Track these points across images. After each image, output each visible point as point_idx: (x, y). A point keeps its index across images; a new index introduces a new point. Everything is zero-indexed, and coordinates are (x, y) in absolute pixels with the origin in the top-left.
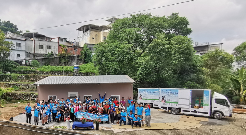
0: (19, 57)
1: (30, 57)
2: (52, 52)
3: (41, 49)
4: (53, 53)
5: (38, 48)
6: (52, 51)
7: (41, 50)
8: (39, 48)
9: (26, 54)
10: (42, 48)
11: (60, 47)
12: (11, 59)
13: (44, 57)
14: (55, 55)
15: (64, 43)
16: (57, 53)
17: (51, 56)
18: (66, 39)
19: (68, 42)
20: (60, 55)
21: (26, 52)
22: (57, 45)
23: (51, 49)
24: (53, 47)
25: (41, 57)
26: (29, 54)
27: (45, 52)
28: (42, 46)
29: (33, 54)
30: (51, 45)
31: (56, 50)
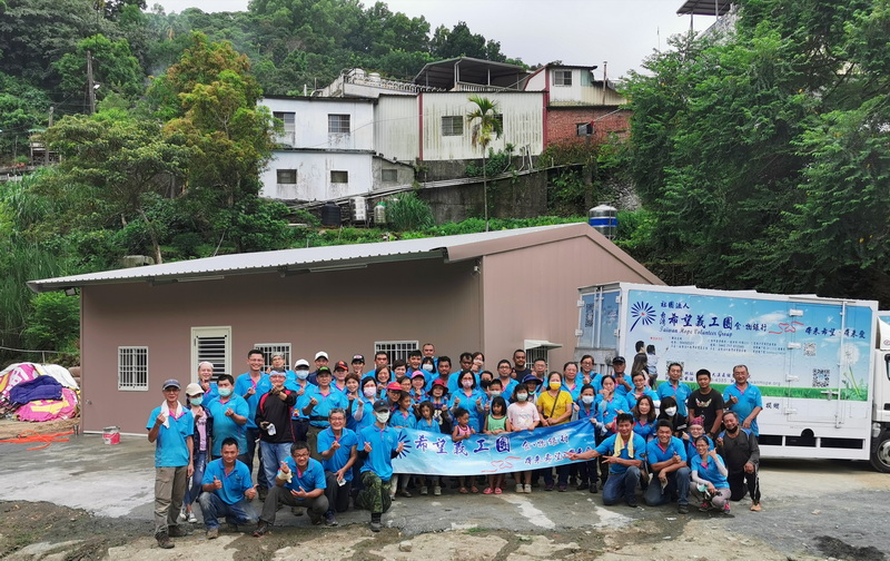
0: (341, 185)
1: (395, 180)
2: (510, 148)
3: (455, 134)
4: (516, 153)
5: (440, 131)
6: (508, 141)
7: (456, 139)
8: (446, 134)
9: (376, 167)
10: (461, 133)
11: (553, 115)
12: (304, 199)
13: (466, 175)
14: (526, 164)
15: (576, 93)
16: (537, 149)
17: (503, 168)
18: (588, 70)
19: (598, 85)
20: (550, 159)
21: (374, 157)
22: (537, 106)
23: (503, 135)
24: (514, 120)
25: (451, 178)
26: (391, 168)
27: (476, 152)
28: (461, 118)
29: (410, 164)
30: (502, 113)
31: (530, 134)
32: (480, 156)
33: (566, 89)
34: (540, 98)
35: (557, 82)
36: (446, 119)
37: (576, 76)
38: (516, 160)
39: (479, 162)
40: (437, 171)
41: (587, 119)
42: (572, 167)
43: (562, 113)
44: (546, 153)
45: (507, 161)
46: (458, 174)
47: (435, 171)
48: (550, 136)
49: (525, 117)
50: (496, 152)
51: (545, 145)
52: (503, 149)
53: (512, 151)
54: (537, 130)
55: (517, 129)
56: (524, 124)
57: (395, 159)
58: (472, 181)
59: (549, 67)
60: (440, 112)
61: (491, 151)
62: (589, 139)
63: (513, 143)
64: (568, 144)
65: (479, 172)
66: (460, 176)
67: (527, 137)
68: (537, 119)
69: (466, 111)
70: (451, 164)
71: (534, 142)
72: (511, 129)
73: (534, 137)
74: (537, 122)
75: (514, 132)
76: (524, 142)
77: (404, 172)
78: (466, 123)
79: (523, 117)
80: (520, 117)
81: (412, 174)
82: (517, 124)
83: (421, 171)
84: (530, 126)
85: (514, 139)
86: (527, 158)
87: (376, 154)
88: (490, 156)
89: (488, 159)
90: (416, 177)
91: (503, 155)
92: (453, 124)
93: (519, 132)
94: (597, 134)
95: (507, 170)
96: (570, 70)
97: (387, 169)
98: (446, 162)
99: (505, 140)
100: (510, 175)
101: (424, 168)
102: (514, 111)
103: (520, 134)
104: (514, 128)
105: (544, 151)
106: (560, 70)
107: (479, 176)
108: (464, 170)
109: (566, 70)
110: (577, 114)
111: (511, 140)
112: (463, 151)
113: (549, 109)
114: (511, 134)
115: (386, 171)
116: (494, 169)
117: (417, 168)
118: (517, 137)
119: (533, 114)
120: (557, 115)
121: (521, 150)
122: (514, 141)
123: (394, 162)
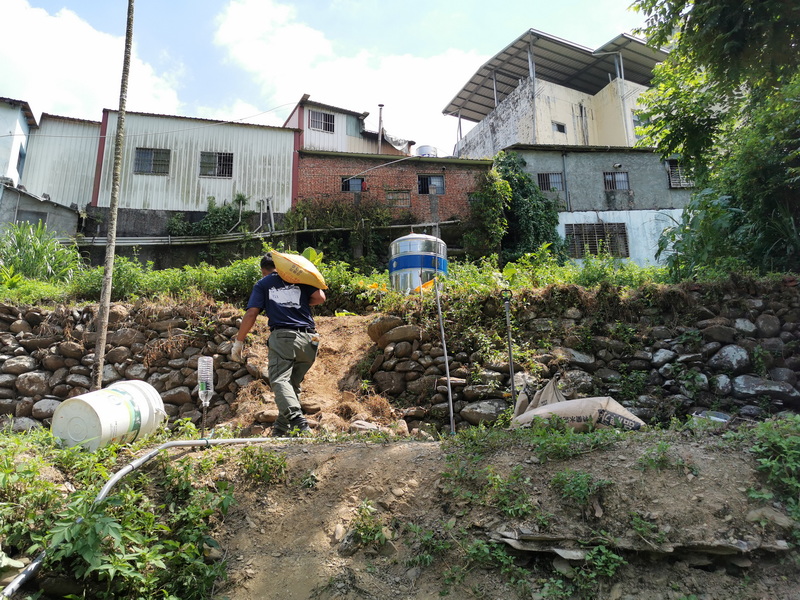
2: (241, 200)
3: (156, 173)
4: (251, 206)
6: (239, 190)
7: (156, 181)
8: (140, 172)
9: (8, 205)
10: (165, 172)
11: (308, 162)
13: (169, 232)
14: (265, 223)
15: (341, 140)
16: (284, 205)
17: (229, 226)
18: (359, 118)
19: (371, 137)
20: (303, 219)
21: (6, 189)
22: (284, 149)
23: (232, 181)
24: (250, 164)
25: (143, 235)
26: (35, 209)
27: (187, 202)
28: (167, 152)
29: (73, 209)
30: (233, 152)
31: (273, 184)
32: (192, 208)
33: (327, 136)
34: (290, 138)
35: (313, 124)
36: (142, 152)
37: (340, 122)
38: (250, 217)
39: (191, 216)
41: (355, 171)
42: (334, 234)
43: (319, 162)
44: (295, 210)
45: (235, 217)
46: (154, 231)
48: (302, 190)
49: (267, 161)
50: (219, 204)
51: (294, 200)
52: (230, 201)
53: (244, 203)
54: (284, 179)
55: (255, 176)
56: (264, 169)
57: (45, 196)
58: (177, 242)
59: (304, 103)
60: (135, 141)
61: (211, 201)
62: (359, 197)
63: (246, 193)
64: (328, 201)
65: (189, 229)
66: (158, 232)
67: (269, 188)
68: (284, 165)
69: (176, 143)
70: (144, 215)
71: (278, 195)
72: (245, 175)
73: (278, 188)
74: (284, 169)
75: (250, 179)
76: (263, 194)
77: (58, 218)
78: (175, 161)
79: (265, 160)
80: (260, 160)
81: (73, 223)
82: (255, 169)
83: (90, 221)
84: (274, 173)
85: (249, 188)
86: (266, 216)
87: (12, 185)
88: (210, 207)
89: (205, 213)
90: (79, 228)
91: (230, 208)
92: (154, 161)
93: (257, 180)
94: (371, 191)
95: (234, 230)
96: (332, 113)
97: (30, 209)
98: (136, 212)
99: (234, 187)
100: (240, 238)
101: (98, 218)
102: (251, 152)
103: (259, 183)
104: (250, 174)
105: (292, 208)
106: (319, 111)
107: (189, 235)
108: (165, 225)
109: (328, 113)
110: (342, 165)
111: (244, 190)
112: (167, 197)
113: (302, 154)
114: (244, 181)
115: (27, 212)
116: (214, 226)
117: (84, 216)
118: (254, 186)
119: (279, 157)
120: (314, 162)
121: (259, 204)
122: (249, 192)
123: (42, 199)
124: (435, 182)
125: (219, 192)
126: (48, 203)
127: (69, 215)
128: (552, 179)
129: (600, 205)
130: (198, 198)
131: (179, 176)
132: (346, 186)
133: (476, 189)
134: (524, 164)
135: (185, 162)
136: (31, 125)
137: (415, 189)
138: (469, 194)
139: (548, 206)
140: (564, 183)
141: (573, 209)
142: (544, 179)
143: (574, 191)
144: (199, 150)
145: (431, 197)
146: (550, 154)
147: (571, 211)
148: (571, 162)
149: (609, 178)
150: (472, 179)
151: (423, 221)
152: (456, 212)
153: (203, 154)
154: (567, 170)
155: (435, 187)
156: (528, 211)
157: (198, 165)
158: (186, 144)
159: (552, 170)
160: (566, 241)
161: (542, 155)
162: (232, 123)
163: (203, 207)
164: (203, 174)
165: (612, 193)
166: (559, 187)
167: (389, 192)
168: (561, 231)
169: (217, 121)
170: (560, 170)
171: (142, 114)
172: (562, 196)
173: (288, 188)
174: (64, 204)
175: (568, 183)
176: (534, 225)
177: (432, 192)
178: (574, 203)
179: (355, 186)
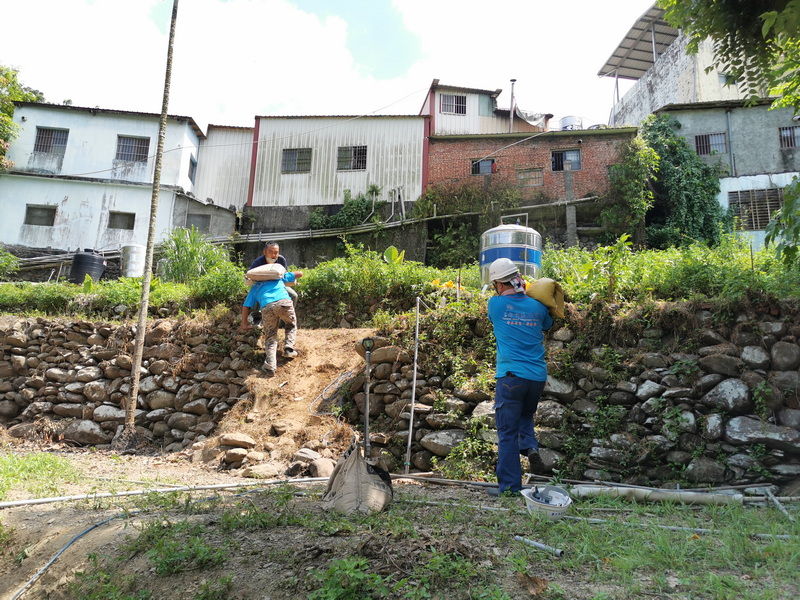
1: (205, 228)
2: (374, 191)
3: (300, 171)
4: (384, 197)
5: (279, 170)
6: (373, 181)
7: (300, 178)
8: (286, 170)
9: (180, 210)
10: (308, 170)
11: (438, 148)
13: (310, 226)
14: (396, 212)
15: (474, 121)
16: (414, 193)
17: (363, 217)
18: (491, 96)
19: (503, 115)
20: (432, 206)
21: (178, 196)
22: (415, 136)
23: (366, 173)
24: (382, 155)
25: (289, 230)
26: (201, 213)
27: (326, 196)
28: (309, 151)
29: (232, 210)
30: (367, 144)
31: (404, 172)
32: (330, 201)
33: (459, 118)
34: (420, 125)
35: (445, 108)
36: (288, 153)
37: (472, 103)
38: (382, 207)
39: (331, 209)
40: (268, 221)
41: (484, 153)
42: (463, 219)
43: (450, 146)
44: (424, 198)
45: (368, 208)
46: (298, 225)
47: (267, 220)
48: (432, 176)
49: (398, 150)
50: (354, 196)
51: (424, 187)
52: (364, 192)
53: (377, 194)
54: (414, 166)
55: (387, 166)
56: (396, 159)
57: (209, 200)
58: (317, 234)
59: (435, 87)
60: (282, 143)
61: (347, 194)
62: (489, 179)
63: (379, 184)
64: (459, 187)
65: (328, 222)
66: (301, 227)
67: (400, 177)
68: (415, 153)
69: (317, 141)
70: (290, 211)
71: (409, 183)
72: (378, 166)
73: (409, 177)
74: (415, 156)
75: (382, 170)
76: (395, 183)
77: (220, 219)
78: (316, 158)
79: (396, 150)
80: (392, 150)
81: (232, 223)
82: (387, 160)
83: (246, 219)
84: (405, 162)
85: (382, 178)
86: (398, 205)
87: (182, 192)
88: (345, 201)
89: (342, 205)
90: (237, 227)
91: (363, 200)
92: (298, 160)
93: (388, 170)
94: (501, 172)
95: (368, 221)
96: (464, 95)
97: (197, 213)
98: (284, 209)
99: (368, 179)
100: (373, 228)
101: (252, 216)
102: (384, 142)
103: (391, 172)
104: (382, 165)
105: (423, 195)
106: (450, 94)
107: (328, 228)
108: (307, 220)
109: (459, 94)
110: (472, 147)
111: (377, 181)
112: (309, 194)
113: (432, 140)
114: (377, 172)
115: (195, 215)
116: (349, 218)
117: (240, 216)
118: (386, 176)
119: (410, 145)
120: (444, 148)
121: (391, 194)
122: (381, 182)
123: (206, 203)
124: (571, 157)
125: (355, 184)
126: (211, 205)
127: (228, 215)
128: (713, 140)
129: (773, 167)
130: (336, 191)
131: (319, 172)
132: (476, 169)
133: (617, 161)
134: (679, 126)
135: (325, 158)
136: (200, 137)
137: (548, 166)
138: (609, 167)
139: (706, 172)
140: (728, 144)
141: (739, 173)
142: (703, 143)
143: (741, 153)
144: (337, 145)
145: (565, 173)
146: (711, 112)
147: (736, 176)
148: (737, 119)
149: (787, 133)
150: (613, 150)
151: (557, 200)
152: (592, 187)
153: (340, 150)
154: (732, 129)
155: (571, 163)
156: (679, 180)
157: (336, 160)
158: (326, 142)
159: (714, 130)
160: (730, 211)
161: (701, 114)
162: (366, 117)
163: (340, 201)
164: (340, 168)
165: (790, 152)
166: (721, 149)
167: (521, 171)
168: (723, 200)
169: (352, 117)
170: (723, 130)
171: (288, 118)
172: (726, 159)
173: (419, 175)
174: (224, 207)
175: (734, 144)
176: (687, 196)
177: (567, 167)
178: (740, 167)
179: (485, 168)
